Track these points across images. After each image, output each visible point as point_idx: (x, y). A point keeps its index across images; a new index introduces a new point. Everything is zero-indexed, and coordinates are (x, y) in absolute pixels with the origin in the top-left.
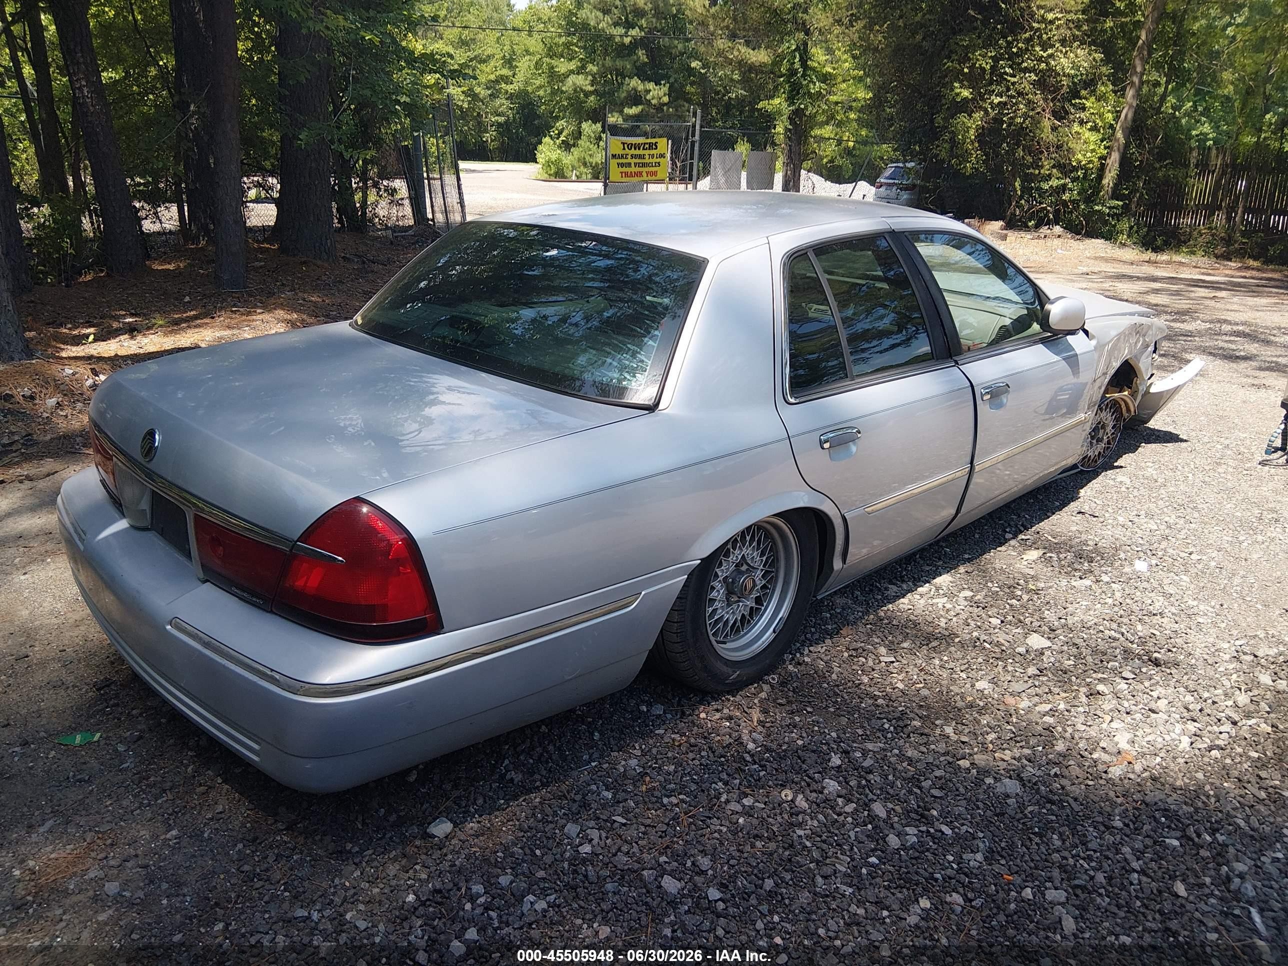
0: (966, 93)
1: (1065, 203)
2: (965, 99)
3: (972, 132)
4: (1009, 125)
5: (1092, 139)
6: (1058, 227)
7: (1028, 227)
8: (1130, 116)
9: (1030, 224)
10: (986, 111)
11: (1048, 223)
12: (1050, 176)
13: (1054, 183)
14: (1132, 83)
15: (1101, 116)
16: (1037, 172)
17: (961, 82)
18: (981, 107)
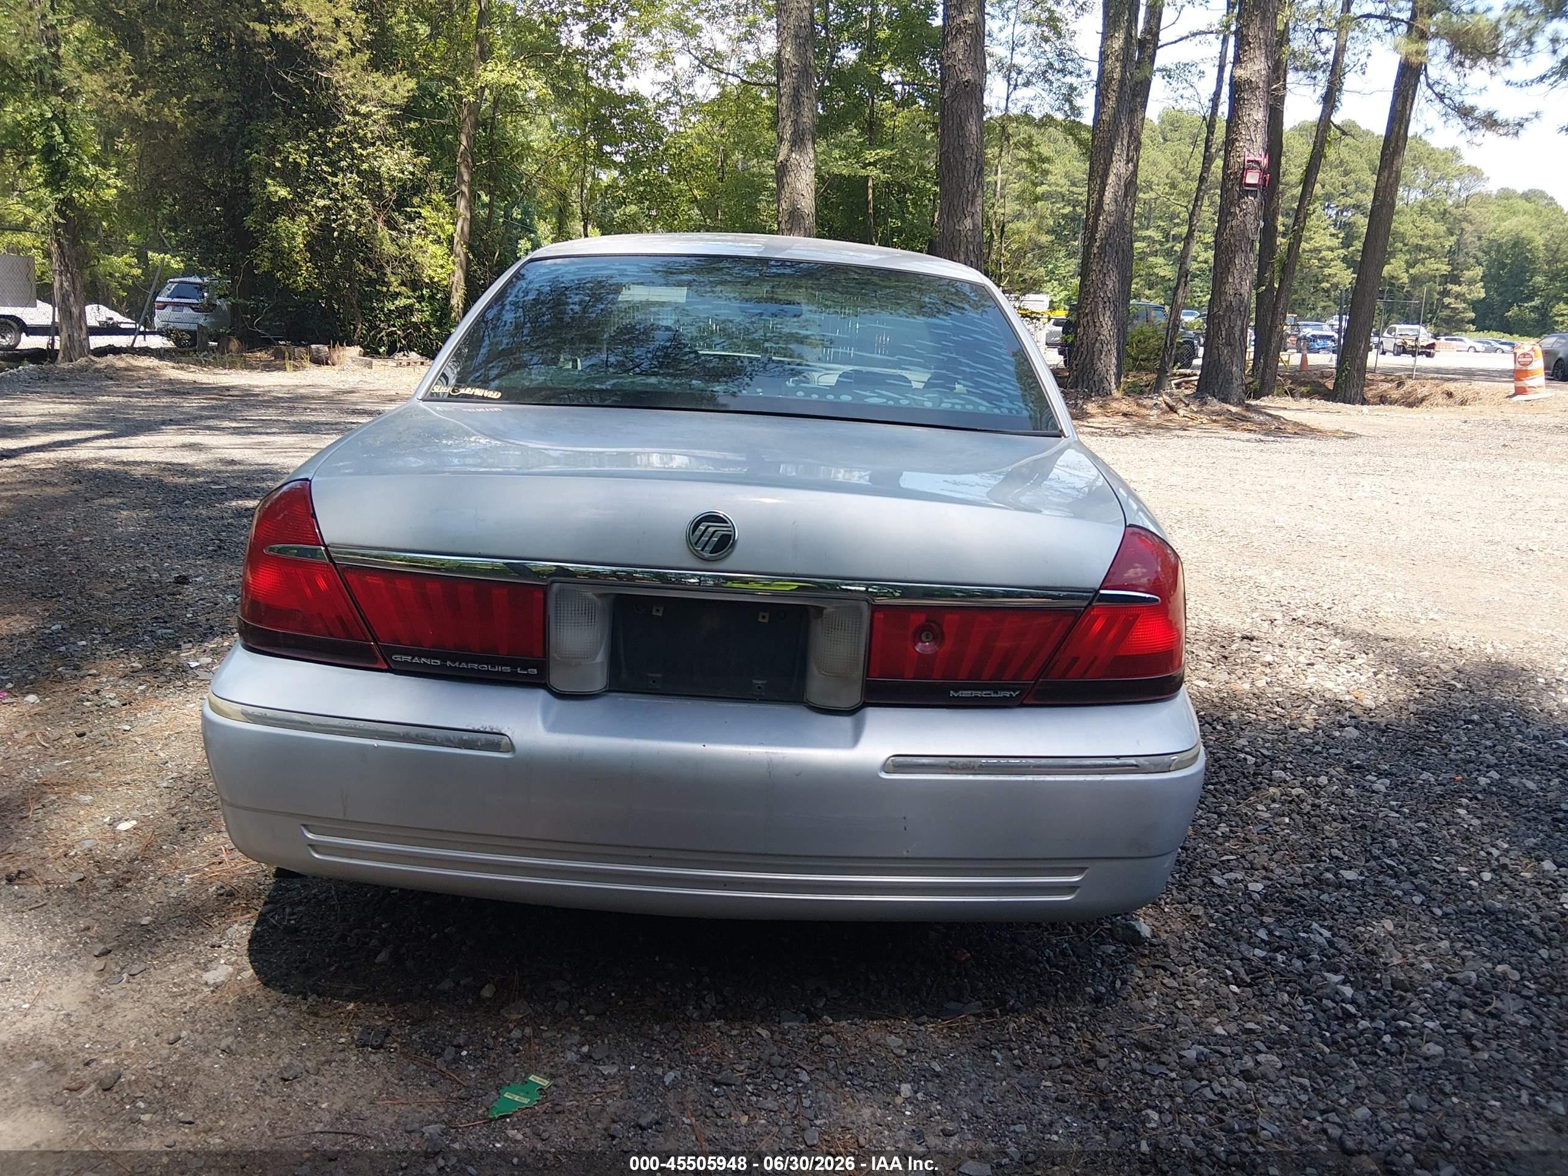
0: (283, 192)
1: (416, 327)
2: (283, 200)
3: (299, 239)
4: (341, 233)
5: (439, 252)
6: (414, 353)
7: (379, 353)
8: (466, 229)
9: (381, 351)
10: (309, 214)
11: (401, 350)
12: (397, 295)
13: (401, 302)
14: (463, 193)
15: (441, 227)
16: (385, 289)
17: (273, 178)
18: (302, 210)
